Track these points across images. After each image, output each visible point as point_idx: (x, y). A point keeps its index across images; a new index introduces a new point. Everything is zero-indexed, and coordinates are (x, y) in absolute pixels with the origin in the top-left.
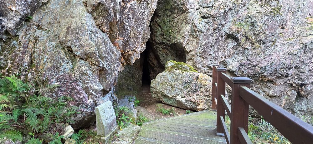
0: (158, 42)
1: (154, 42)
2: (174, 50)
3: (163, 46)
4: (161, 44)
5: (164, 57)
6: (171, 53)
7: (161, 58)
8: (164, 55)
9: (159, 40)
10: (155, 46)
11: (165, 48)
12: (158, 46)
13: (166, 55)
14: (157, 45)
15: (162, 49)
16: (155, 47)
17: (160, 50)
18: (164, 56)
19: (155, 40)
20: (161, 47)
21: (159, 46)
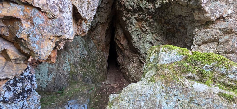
0: (130, 8)
1: (123, 9)
2: (158, 23)
3: (139, 15)
4: (134, 12)
5: (138, 35)
6: (152, 28)
7: (134, 36)
8: (140, 32)
9: (131, 4)
10: (125, 16)
11: (142, 20)
12: (129, 15)
13: (143, 31)
14: (127, 16)
15: (136, 21)
16: (124, 18)
17: (132, 24)
18: (138, 33)
19: (124, 5)
20: (135, 18)
21: (132, 15)
